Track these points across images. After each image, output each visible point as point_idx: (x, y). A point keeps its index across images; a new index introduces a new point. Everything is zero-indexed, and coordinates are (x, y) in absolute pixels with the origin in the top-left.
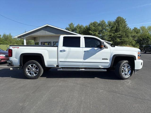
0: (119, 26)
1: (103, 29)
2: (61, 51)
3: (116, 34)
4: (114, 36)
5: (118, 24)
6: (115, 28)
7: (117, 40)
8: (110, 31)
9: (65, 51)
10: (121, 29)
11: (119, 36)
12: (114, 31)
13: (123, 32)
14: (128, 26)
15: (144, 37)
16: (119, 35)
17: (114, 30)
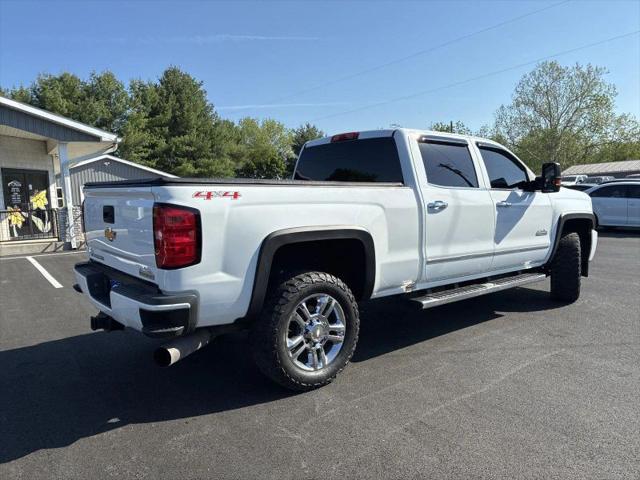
0: (182, 106)
1: (115, 115)
2: (432, 208)
3: (176, 139)
4: (167, 152)
5: (178, 101)
6: (169, 116)
7: (184, 168)
8: (150, 127)
9: (443, 208)
10: (193, 122)
11: (192, 149)
12: (166, 130)
13: (202, 135)
14: (214, 110)
15: (262, 160)
16: (189, 145)
17: (165, 125)
